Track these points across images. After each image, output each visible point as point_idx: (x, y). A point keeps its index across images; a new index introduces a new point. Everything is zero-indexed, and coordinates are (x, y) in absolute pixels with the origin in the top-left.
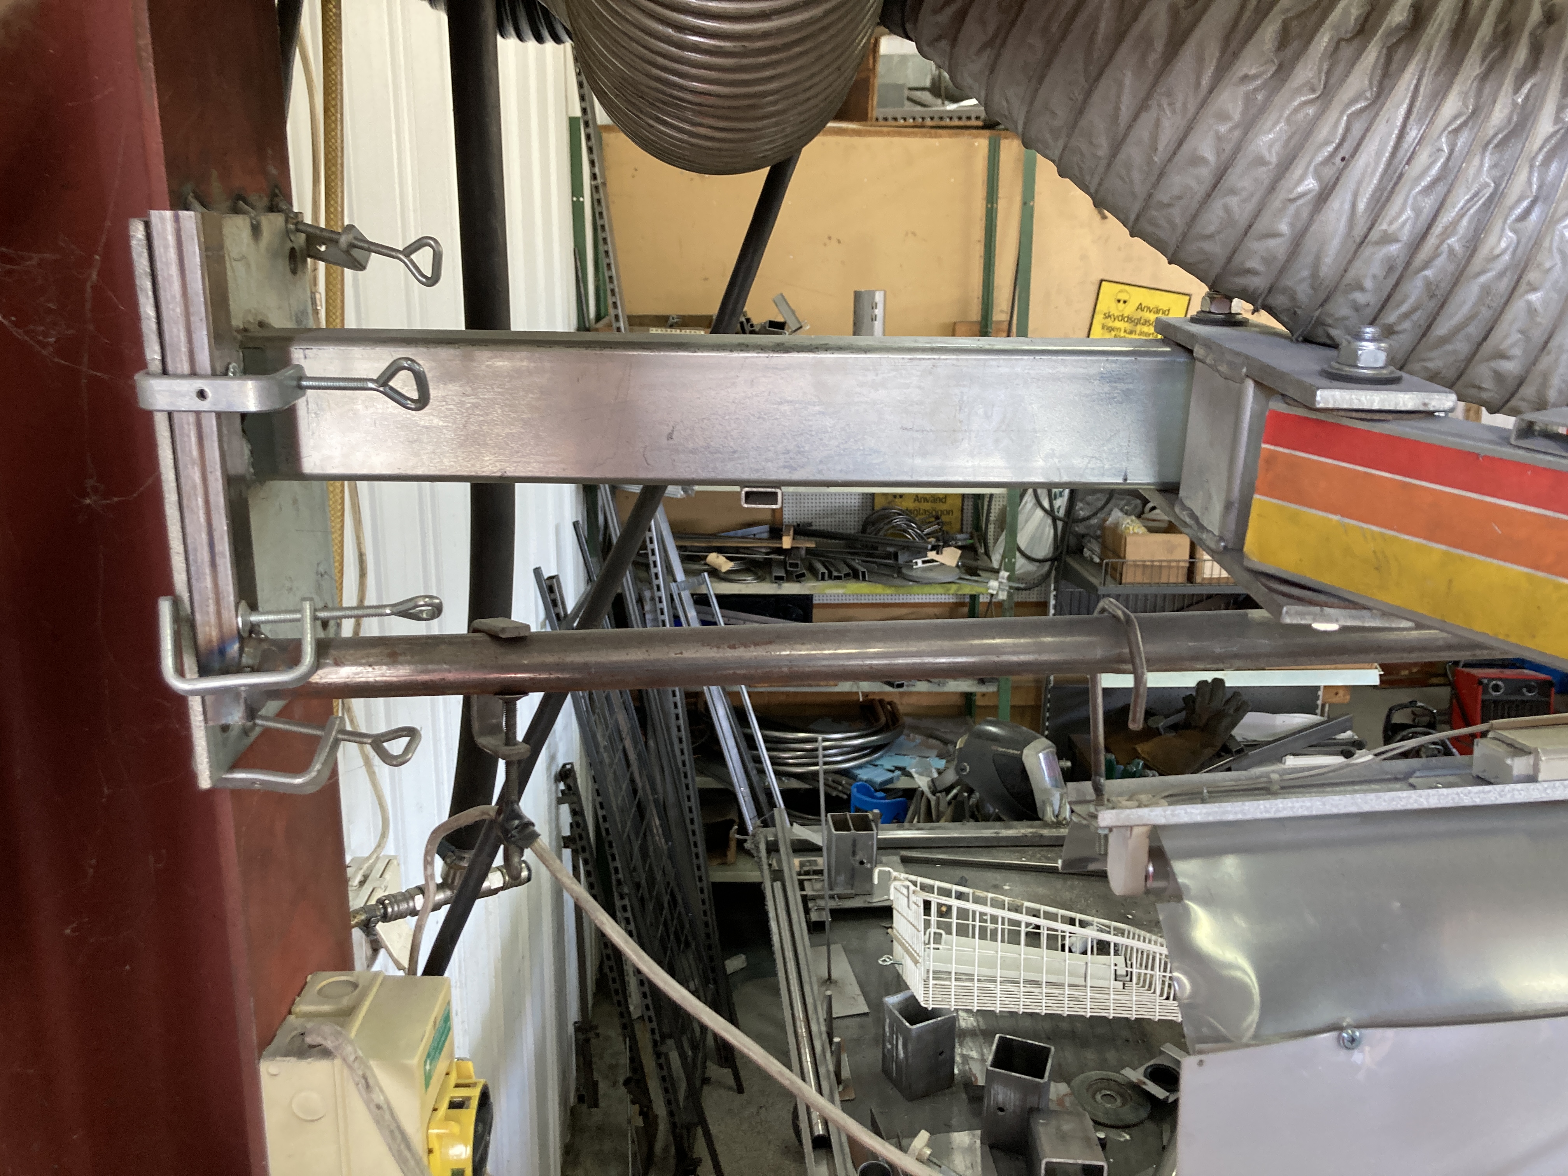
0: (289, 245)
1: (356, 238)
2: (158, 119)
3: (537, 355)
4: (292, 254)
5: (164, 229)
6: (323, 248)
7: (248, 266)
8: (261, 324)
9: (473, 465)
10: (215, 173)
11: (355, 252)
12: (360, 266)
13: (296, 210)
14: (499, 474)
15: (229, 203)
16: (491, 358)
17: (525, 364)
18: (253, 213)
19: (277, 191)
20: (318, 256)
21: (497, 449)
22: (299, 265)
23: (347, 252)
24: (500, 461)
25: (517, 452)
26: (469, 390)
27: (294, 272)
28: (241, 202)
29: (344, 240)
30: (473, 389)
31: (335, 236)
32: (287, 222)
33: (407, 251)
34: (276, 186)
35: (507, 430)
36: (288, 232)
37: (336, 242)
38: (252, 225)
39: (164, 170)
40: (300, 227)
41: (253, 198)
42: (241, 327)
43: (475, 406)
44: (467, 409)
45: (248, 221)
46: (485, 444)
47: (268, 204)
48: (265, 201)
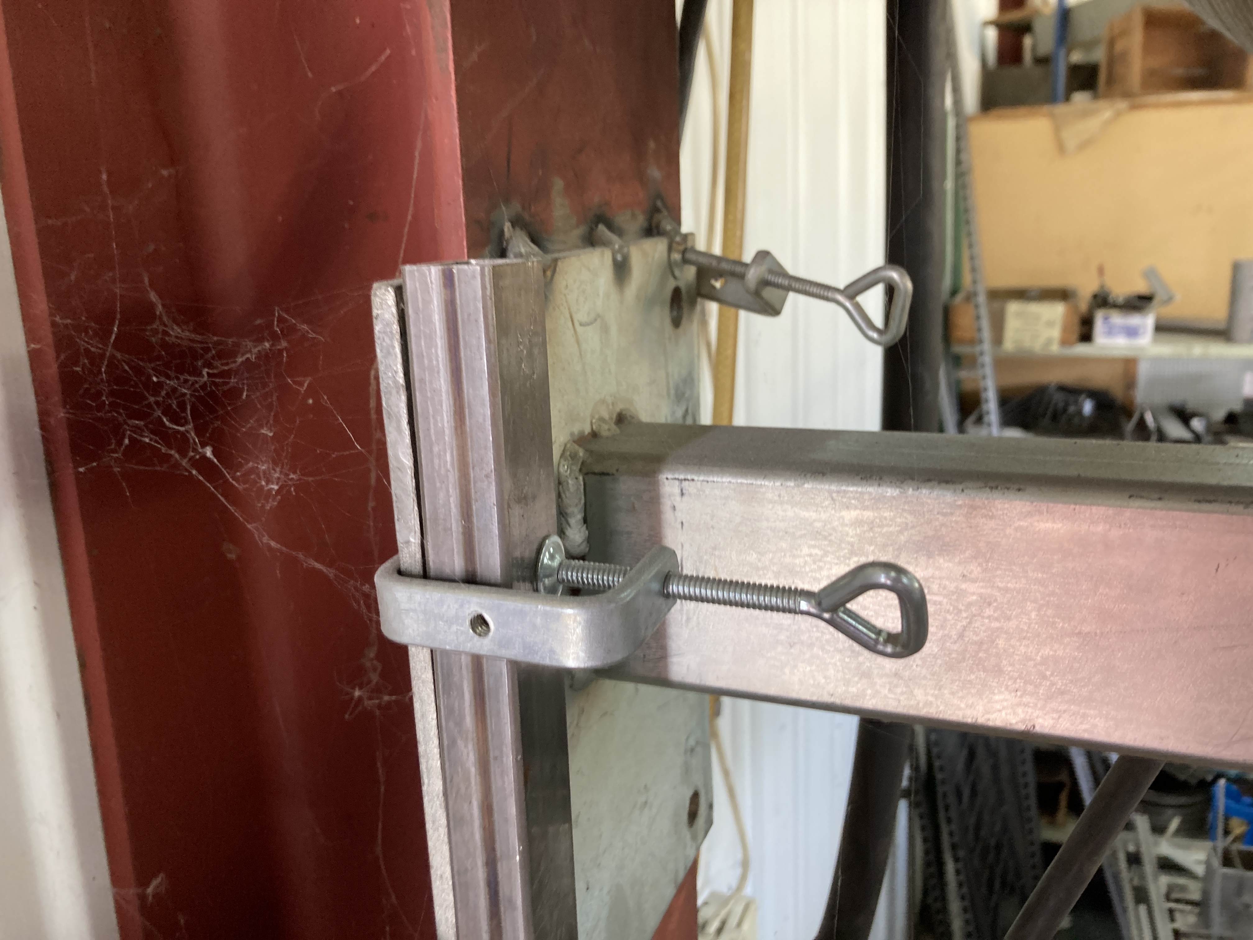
0: (671, 284)
1: (771, 271)
2: (453, 93)
3: (1128, 513)
4: (677, 297)
5: (427, 302)
6: (718, 284)
7: (605, 329)
8: (621, 419)
9: (971, 706)
10: (558, 184)
11: (769, 293)
12: (773, 310)
13: (685, 228)
14: (1021, 727)
15: (581, 231)
16: (1029, 514)
17: (1100, 528)
18: (617, 242)
19: (659, 204)
20: (712, 296)
21: (1020, 683)
22: (685, 311)
23: (757, 293)
24: (1026, 705)
25: (1062, 693)
26: (975, 569)
27: (677, 323)
28: (601, 228)
29: (752, 275)
30: (985, 570)
31: (738, 269)
32: (670, 249)
33: (851, 291)
34: (659, 196)
35: (1046, 651)
36: (670, 267)
37: (741, 277)
38: (614, 260)
39: (461, 183)
40: (690, 256)
41: (622, 219)
42: (587, 430)
43: (986, 601)
44: (970, 604)
45: (608, 255)
46: (998, 671)
47: (645, 225)
48: (641, 220)
